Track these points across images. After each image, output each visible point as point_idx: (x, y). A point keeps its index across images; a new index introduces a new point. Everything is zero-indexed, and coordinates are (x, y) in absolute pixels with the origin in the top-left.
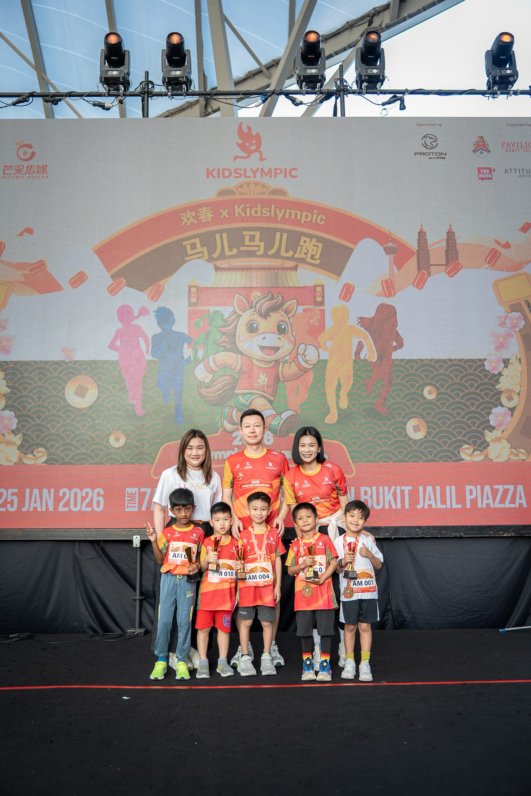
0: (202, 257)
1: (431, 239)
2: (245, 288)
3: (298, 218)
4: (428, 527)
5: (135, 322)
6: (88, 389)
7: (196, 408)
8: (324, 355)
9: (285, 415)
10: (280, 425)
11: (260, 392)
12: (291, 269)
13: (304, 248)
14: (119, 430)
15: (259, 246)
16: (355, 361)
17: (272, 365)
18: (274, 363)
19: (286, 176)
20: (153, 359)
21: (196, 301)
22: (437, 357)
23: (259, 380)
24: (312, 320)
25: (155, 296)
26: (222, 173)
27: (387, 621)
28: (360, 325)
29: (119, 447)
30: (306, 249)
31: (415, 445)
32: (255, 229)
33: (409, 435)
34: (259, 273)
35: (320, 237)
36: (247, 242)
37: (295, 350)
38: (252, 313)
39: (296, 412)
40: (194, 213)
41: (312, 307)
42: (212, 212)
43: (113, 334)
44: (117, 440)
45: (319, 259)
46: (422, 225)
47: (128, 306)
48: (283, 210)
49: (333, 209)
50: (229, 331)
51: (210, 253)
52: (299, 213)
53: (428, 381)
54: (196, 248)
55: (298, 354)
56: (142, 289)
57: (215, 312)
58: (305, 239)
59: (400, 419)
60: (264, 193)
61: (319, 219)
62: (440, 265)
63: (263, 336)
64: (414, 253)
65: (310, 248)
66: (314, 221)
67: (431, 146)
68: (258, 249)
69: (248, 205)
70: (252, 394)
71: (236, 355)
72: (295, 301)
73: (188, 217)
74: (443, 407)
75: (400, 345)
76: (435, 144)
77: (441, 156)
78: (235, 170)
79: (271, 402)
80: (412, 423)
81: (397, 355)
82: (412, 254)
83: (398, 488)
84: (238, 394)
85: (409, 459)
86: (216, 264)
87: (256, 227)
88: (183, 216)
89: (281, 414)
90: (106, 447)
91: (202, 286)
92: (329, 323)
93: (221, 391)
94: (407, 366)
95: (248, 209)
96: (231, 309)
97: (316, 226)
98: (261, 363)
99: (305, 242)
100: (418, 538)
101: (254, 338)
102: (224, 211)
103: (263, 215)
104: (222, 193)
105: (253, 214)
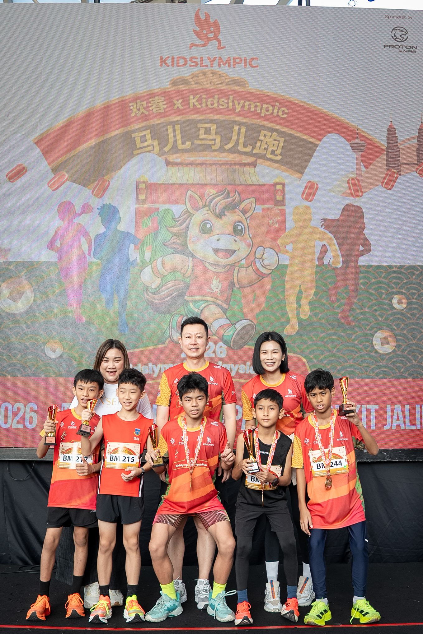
0: (151, 150)
1: (401, 136)
2: (199, 184)
3: (259, 110)
4: (396, 451)
5: (77, 220)
6: (23, 293)
7: (141, 316)
8: (284, 260)
9: (240, 325)
10: (234, 335)
11: (214, 300)
12: (249, 165)
13: (264, 142)
14: (56, 339)
15: (215, 140)
16: (317, 266)
17: (226, 269)
18: (229, 267)
19: (245, 66)
20: (95, 260)
21: (144, 198)
22: (407, 264)
23: (212, 286)
24: (272, 221)
25: (101, 192)
26: (176, 62)
27: (349, 554)
28: (324, 227)
29: (55, 357)
30: (266, 143)
31: (383, 359)
32: (211, 121)
33: (376, 348)
34: (214, 168)
35: (281, 131)
36: (202, 135)
37: (252, 253)
38: (205, 212)
39: (252, 321)
40: (145, 104)
41: (272, 206)
42: (165, 103)
43: (52, 233)
44: (54, 349)
45: (280, 155)
46: (391, 121)
47: (69, 203)
48: (242, 102)
49: (296, 102)
50: (180, 231)
51: (161, 148)
52: (259, 105)
53: (398, 289)
54: (146, 141)
55: (256, 258)
56: (85, 184)
57: (165, 210)
58: (265, 133)
59: (366, 331)
60: (221, 84)
61: (281, 112)
62: (411, 164)
63: (217, 237)
64: (383, 151)
65: (271, 142)
66: (275, 114)
67: (402, 39)
68: (214, 143)
69: (204, 96)
70: (204, 300)
71: (187, 258)
72: (254, 199)
73: (138, 108)
74: (414, 318)
75: (368, 250)
76: (405, 37)
77: (412, 49)
78: (191, 59)
79: (225, 310)
80: (379, 335)
81: (363, 261)
82: (382, 151)
83: (364, 407)
84: (188, 302)
85: (376, 375)
86: (168, 159)
87: (212, 120)
88: (133, 106)
89: (235, 324)
90: (41, 357)
91: (151, 182)
92: (290, 225)
93: (170, 297)
94: (375, 273)
95: (204, 100)
96: (182, 207)
97: (277, 120)
98: (214, 267)
99: (265, 136)
100: (384, 462)
101: (207, 240)
102: (178, 101)
103: (220, 106)
104: (175, 83)
105: (209, 106)
